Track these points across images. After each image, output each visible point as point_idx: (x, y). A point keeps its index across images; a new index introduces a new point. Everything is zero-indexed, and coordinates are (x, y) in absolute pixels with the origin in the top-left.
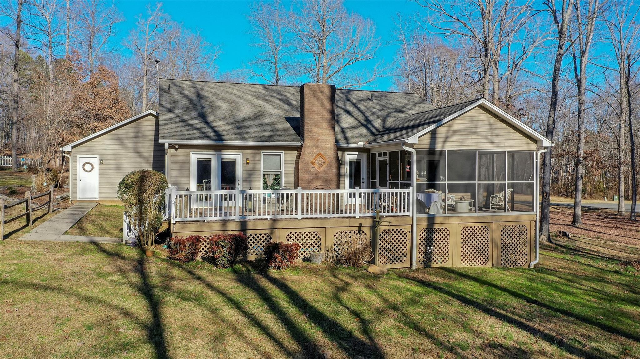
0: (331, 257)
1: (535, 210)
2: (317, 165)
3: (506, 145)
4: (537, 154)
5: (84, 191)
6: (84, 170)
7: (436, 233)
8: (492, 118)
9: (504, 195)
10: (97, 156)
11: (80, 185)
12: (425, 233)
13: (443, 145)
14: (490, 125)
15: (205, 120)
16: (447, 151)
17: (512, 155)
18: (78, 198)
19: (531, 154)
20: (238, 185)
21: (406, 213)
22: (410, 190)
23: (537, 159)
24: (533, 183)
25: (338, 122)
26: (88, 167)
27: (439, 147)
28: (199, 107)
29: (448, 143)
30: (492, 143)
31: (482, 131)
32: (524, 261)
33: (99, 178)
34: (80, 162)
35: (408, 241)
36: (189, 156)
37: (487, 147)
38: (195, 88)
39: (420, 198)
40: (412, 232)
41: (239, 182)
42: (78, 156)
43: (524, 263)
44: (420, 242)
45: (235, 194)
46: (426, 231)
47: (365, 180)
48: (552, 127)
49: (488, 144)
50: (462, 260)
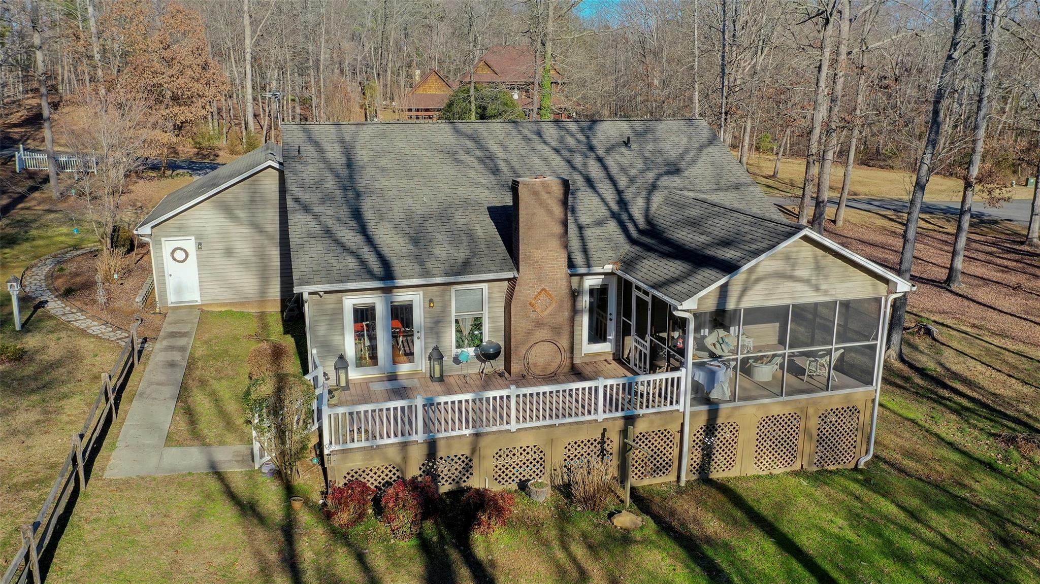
0: (560, 478)
1: (874, 384)
2: (539, 305)
3: (839, 291)
4: (886, 301)
5: (179, 290)
6: (174, 259)
7: (719, 430)
8: (820, 252)
9: (828, 360)
10: (193, 238)
11: (171, 283)
12: (701, 431)
13: (738, 302)
14: (817, 263)
15: (363, 230)
16: (742, 310)
17: (846, 305)
18: (169, 303)
19: (878, 300)
20: (418, 338)
21: (675, 407)
22: (682, 373)
23: (886, 308)
24: (876, 344)
25: (573, 211)
26: (180, 255)
27: (731, 305)
28: (351, 195)
29: (745, 299)
30: (818, 290)
31: (803, 272)
32: (851, 456)
33: (199, 271)
34: (167, 246)
35: (675, 444)
36: (340, 302)
37: (808, 297)
38: (342, 141)
39: (696, 379)
40: (682, 432)
41: (419, 335)
42: (163, 239)
43: (850, 459)
44: (694, 444)
45: (416, 406)
46: (704, 428)
47: (614, 317)
48: (924, 180)
49: (810, 293)
50: (756, 463)
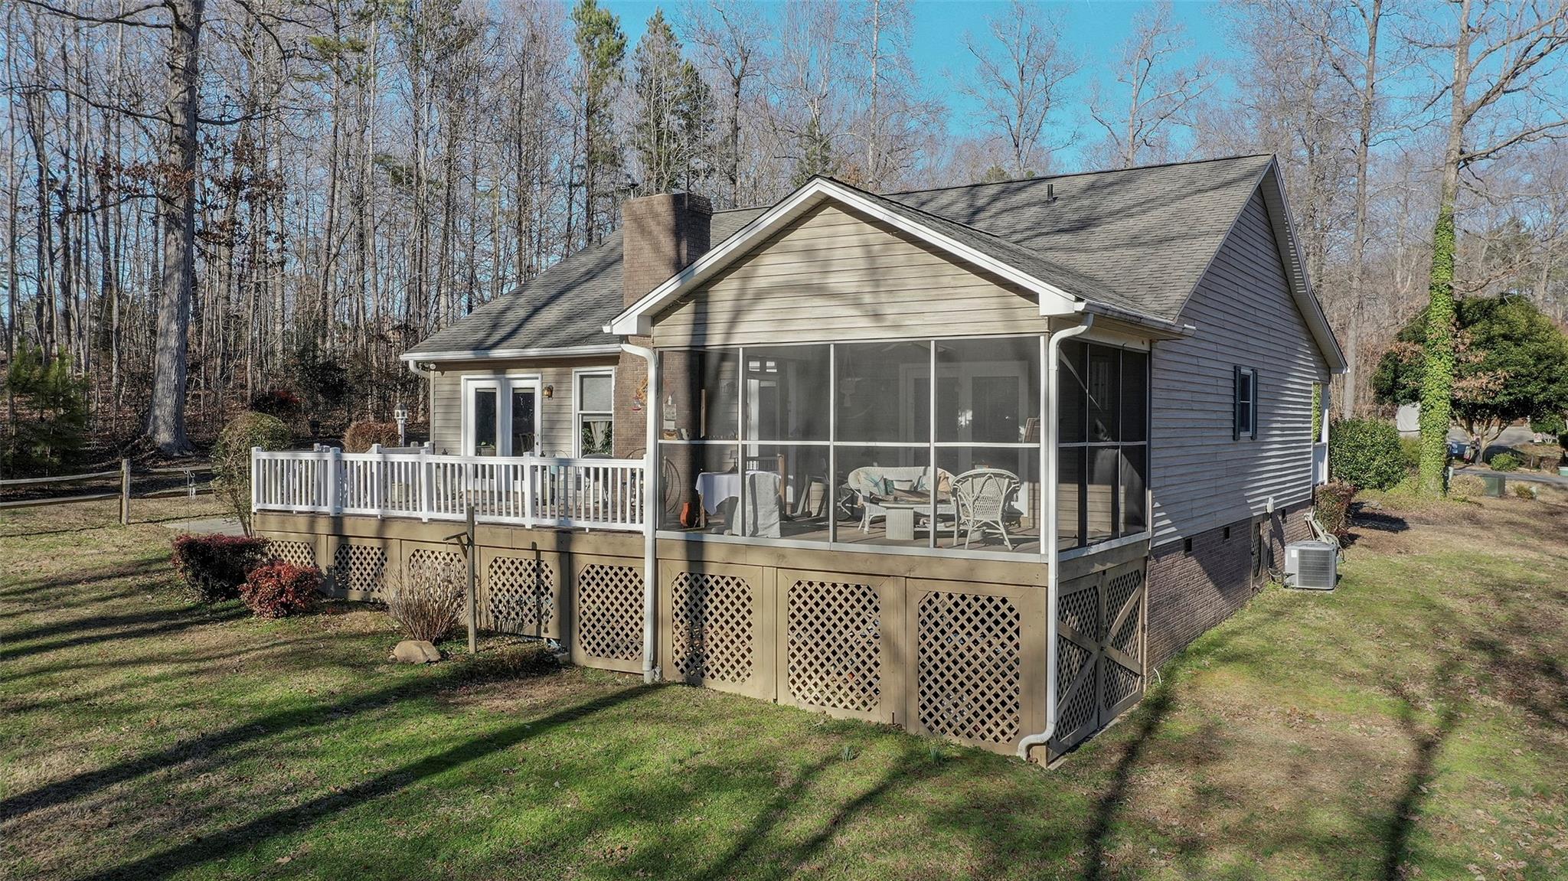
1: (1043, 549)
3: (929, 319)
4: (1048, 343)
7: (717, 589)
12: (686, 585)
13: (728, 334)
14: (870, 257)
16: (741, 350)
17: (950, 352)
19: (1027, 343)
20: (537, 444)
22: (643, 463)
24: (1038, 449)
27: (715, 340)
29: (742, 328)
30: (877, 316)
31: (843, 281)
36: (459, 384)
37: (860, 330)
41: (538, 439)
43: (1010, 734)
44: (677, 609)
46: (690, 580)
49: (864, 322)
